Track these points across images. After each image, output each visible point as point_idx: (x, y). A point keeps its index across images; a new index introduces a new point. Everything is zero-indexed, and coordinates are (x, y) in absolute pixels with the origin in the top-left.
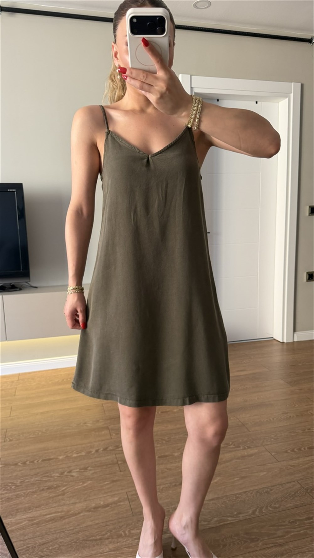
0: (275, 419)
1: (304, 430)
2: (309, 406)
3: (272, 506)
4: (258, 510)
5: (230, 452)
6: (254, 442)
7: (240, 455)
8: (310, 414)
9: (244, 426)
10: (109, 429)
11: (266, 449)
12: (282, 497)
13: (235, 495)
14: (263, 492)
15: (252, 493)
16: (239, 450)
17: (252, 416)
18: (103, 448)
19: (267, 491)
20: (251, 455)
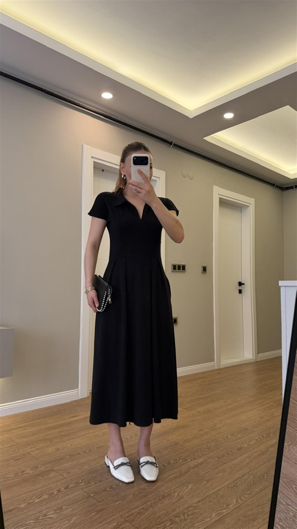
0: (197, 435)
1: (224, 439)
3: (246, 493)
4: (238, 499)
5: (183, 464)
6: (195, 454)
7: (192, 465)
9: (178, 444)
10: (55, 471)
11: (207, 456)
12: (247, 486)
14: (232, 487)
15: (224, 489)
16: (189, 462)
17: (178, 436)
18: (63, 487)
19: (234, 485)
20: (201, 464)
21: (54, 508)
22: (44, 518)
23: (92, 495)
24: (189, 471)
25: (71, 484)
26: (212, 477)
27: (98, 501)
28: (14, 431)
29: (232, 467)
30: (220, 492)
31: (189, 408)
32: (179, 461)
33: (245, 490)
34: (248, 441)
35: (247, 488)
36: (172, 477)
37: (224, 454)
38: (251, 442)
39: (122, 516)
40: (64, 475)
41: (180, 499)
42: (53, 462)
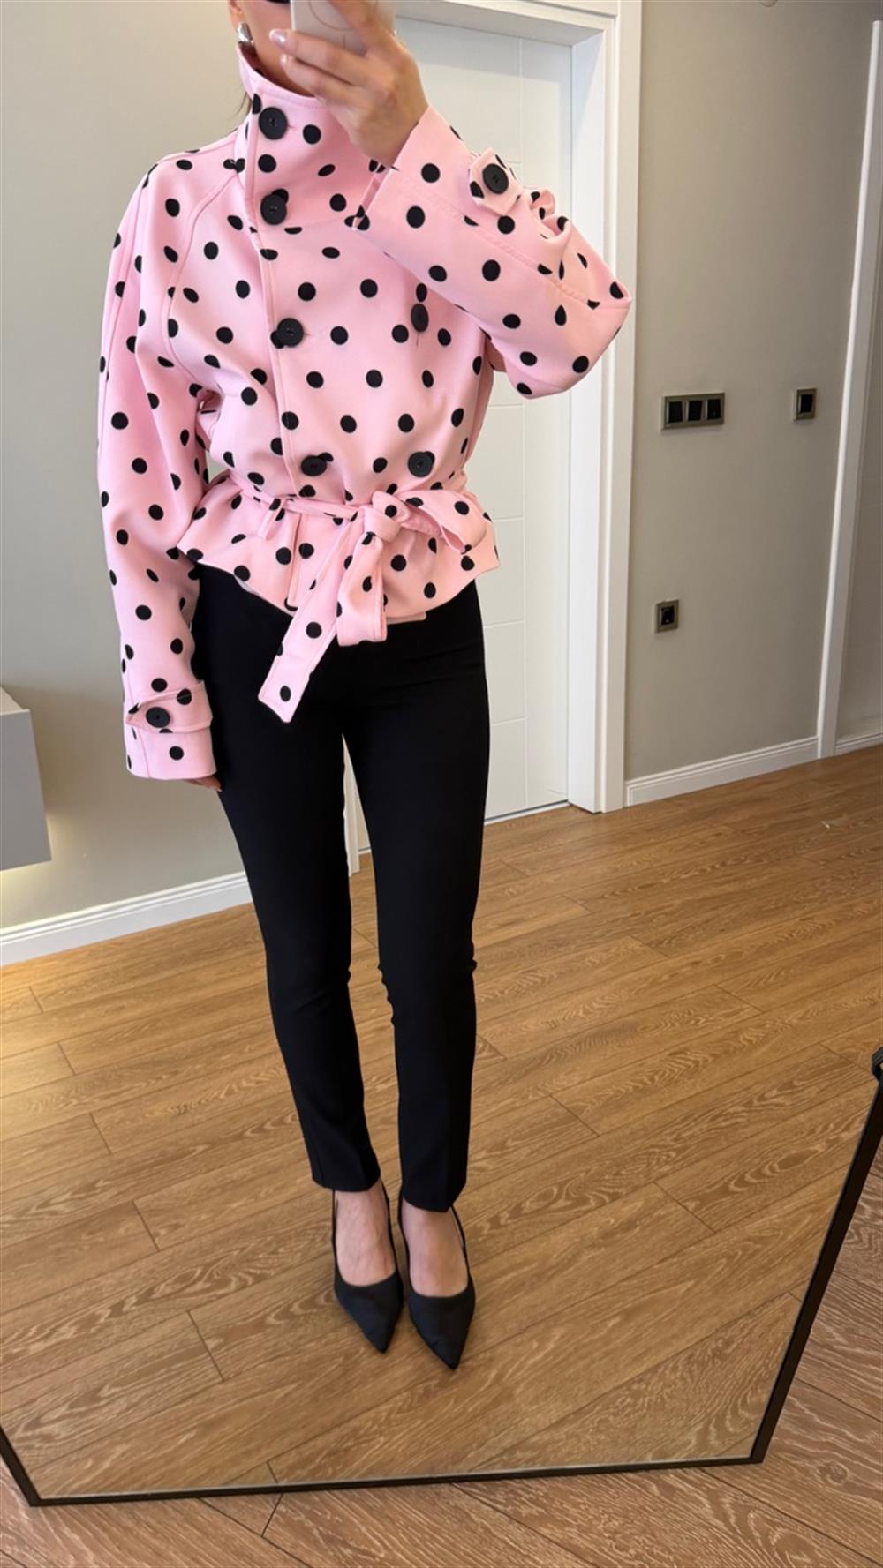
0: (656, 1078)
1: (749, 1104)
2: (734, 1019)
3: (748, 1401)
4: (711, 1428)
5: (564, 1223)
6: (623, 1172)
7: (596, 1229)
8: (747, 1044)
9: (577, 1117)
10: (139, 1213)
11: (662, 1189)
12: (767, 1361)
13: (628, 1384)
14: (706, 1358)
15: (675, 1369)
16: (589, 1211)
17: (589, 1077)
18: (133, 1294)
19: (717, 1348)
20: (629, 1225)
21: (76, 1388)
22: (29, 1433)
23: (211, 1344)
24: (575, 1257)
25: (164, 1281)
26: (647, 1297)
27: (221, 1375)
28: (82, 1016)
29: (737, 1254)
30: (653, 1381)
31: (666, 941)
32: (554, 1207)
33: (750, 1382)
34: (837, 1126)
35: (763, 1369)
36: (507, 1283)
37: (731, 1180)
38: (847, 1129)
39: (272, 1466)
40: (158, 1234)
41: (496, 1402)
42: (144, 1168)
